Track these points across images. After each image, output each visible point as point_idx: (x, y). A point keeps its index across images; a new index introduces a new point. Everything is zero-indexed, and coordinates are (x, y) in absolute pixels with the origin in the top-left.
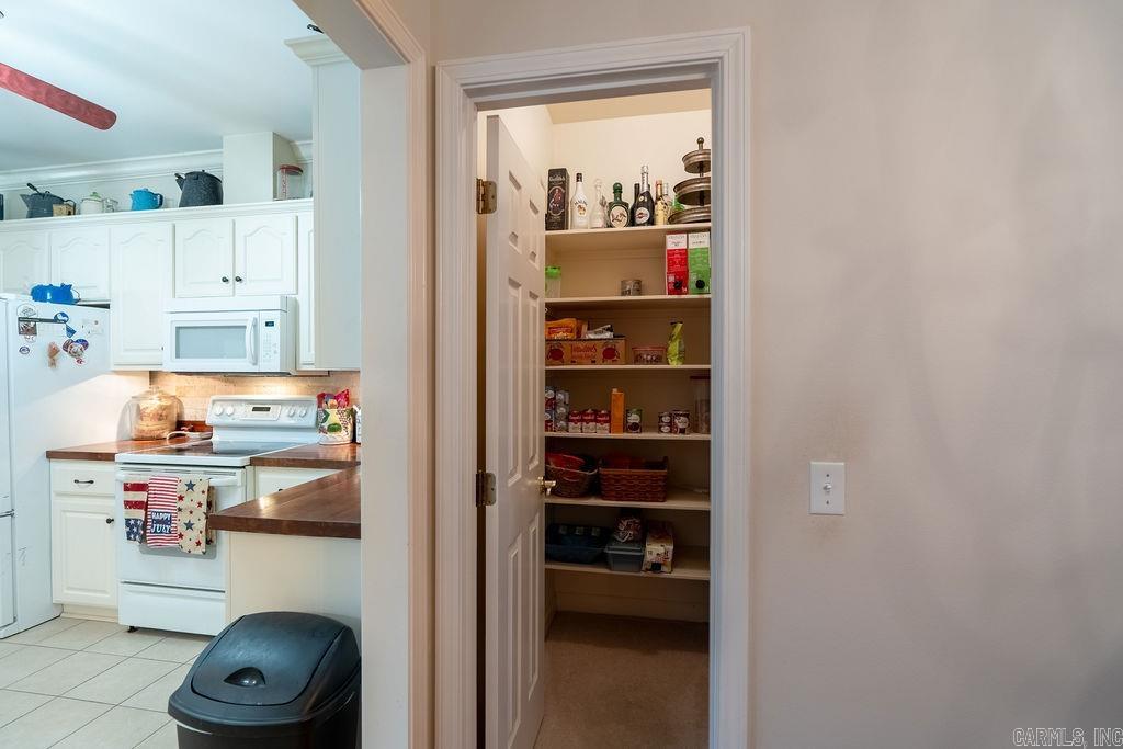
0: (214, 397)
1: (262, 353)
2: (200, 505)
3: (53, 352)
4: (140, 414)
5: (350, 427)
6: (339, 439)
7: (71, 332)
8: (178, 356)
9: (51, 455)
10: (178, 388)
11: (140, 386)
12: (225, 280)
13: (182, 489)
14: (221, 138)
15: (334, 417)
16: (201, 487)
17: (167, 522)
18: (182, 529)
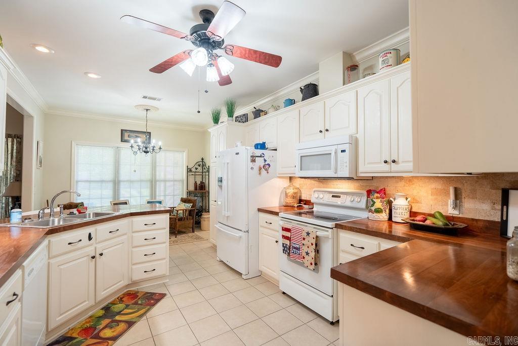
0: (314, 189)
1: (339, 167)
2: (312, 244)
3: (260, 169)
4: (286, 195)
5: (388, 211)
6: (382, 217)
7: (265, 161)
8: (301, 170)
9: (260, 210)
10: (300, 184)
11: (286, 183)
12: (321, 132)
13: (304, 234)
14: (318, 64)
15: (378, 204)
16: (312, 235)
17: (298, 249)
18: (304, 254)
